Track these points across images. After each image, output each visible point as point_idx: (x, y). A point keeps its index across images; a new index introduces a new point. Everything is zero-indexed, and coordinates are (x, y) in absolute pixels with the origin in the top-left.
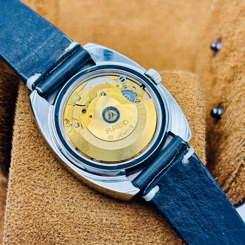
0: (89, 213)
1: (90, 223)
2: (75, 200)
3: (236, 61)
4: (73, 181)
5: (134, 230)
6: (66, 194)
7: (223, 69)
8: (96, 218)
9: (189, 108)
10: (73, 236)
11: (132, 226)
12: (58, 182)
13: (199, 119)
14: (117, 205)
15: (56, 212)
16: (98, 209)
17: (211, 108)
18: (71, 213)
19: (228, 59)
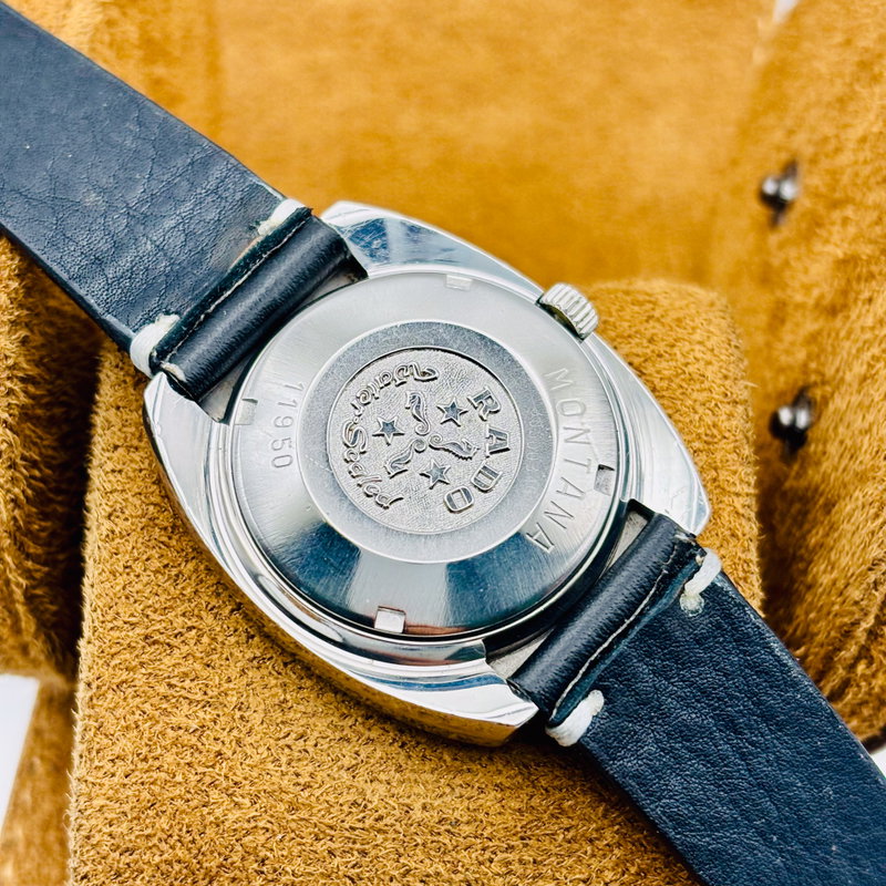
0: (365, 786)
1: (369, 822)
2: (312, 742)
3: (854, 240)
4: (302, 678)
5: (522, 838)
6: (283, 722)
7: (806, 271)
8: (390, 802)
9: (697, 407)
10: (311, 869)
11: (515, 826)
12: (252, 683)
13: (732, 445)
14: (461, 754)
15: (247, 787)
16: (392, 772)
17: (770, 408)
18: (299, 788)
19: (822, 232)
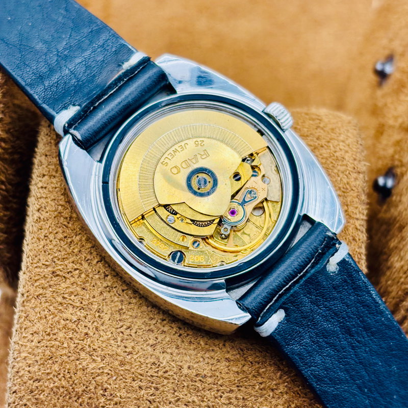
0: (159, 355)
1: (160, 373)
2: (134, 331)
4: (131, 298)
5: (238, 386)
6: (120, 320)
8: (172, 364)
9: (340, 173)
10: (129, 395)
11: (234, 380)
12: (106, 299)
13: (356, 194)
14: (209, 341)
15: (100, 352)
16: (174, 349)
17: (374, 177)
18: (126, 354)
19: (405, 90)
